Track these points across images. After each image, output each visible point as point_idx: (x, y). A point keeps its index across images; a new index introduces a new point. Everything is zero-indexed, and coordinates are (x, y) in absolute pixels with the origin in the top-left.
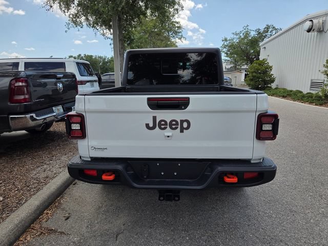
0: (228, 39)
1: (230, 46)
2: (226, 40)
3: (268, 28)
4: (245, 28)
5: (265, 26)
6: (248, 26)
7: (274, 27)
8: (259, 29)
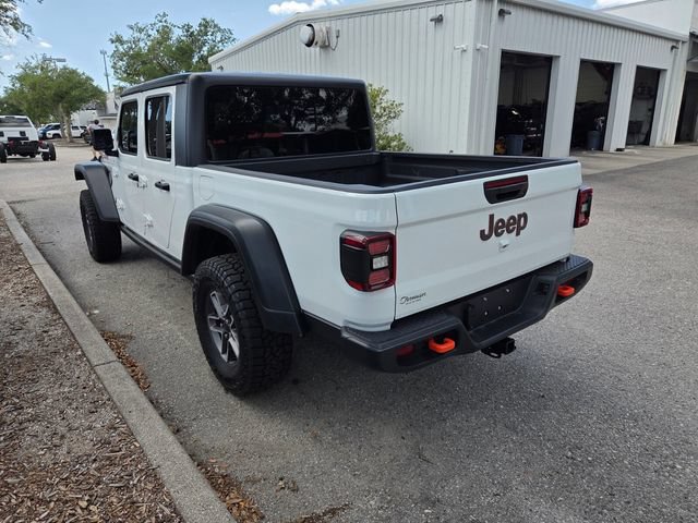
0: (125, 39)
1: (132, 57)
2: (119, 40)
3: (205, 25)
4: (159, 18)
5: (200, 21)
6: (165, 15)
7: (216, 26)
8: (189, 27)
